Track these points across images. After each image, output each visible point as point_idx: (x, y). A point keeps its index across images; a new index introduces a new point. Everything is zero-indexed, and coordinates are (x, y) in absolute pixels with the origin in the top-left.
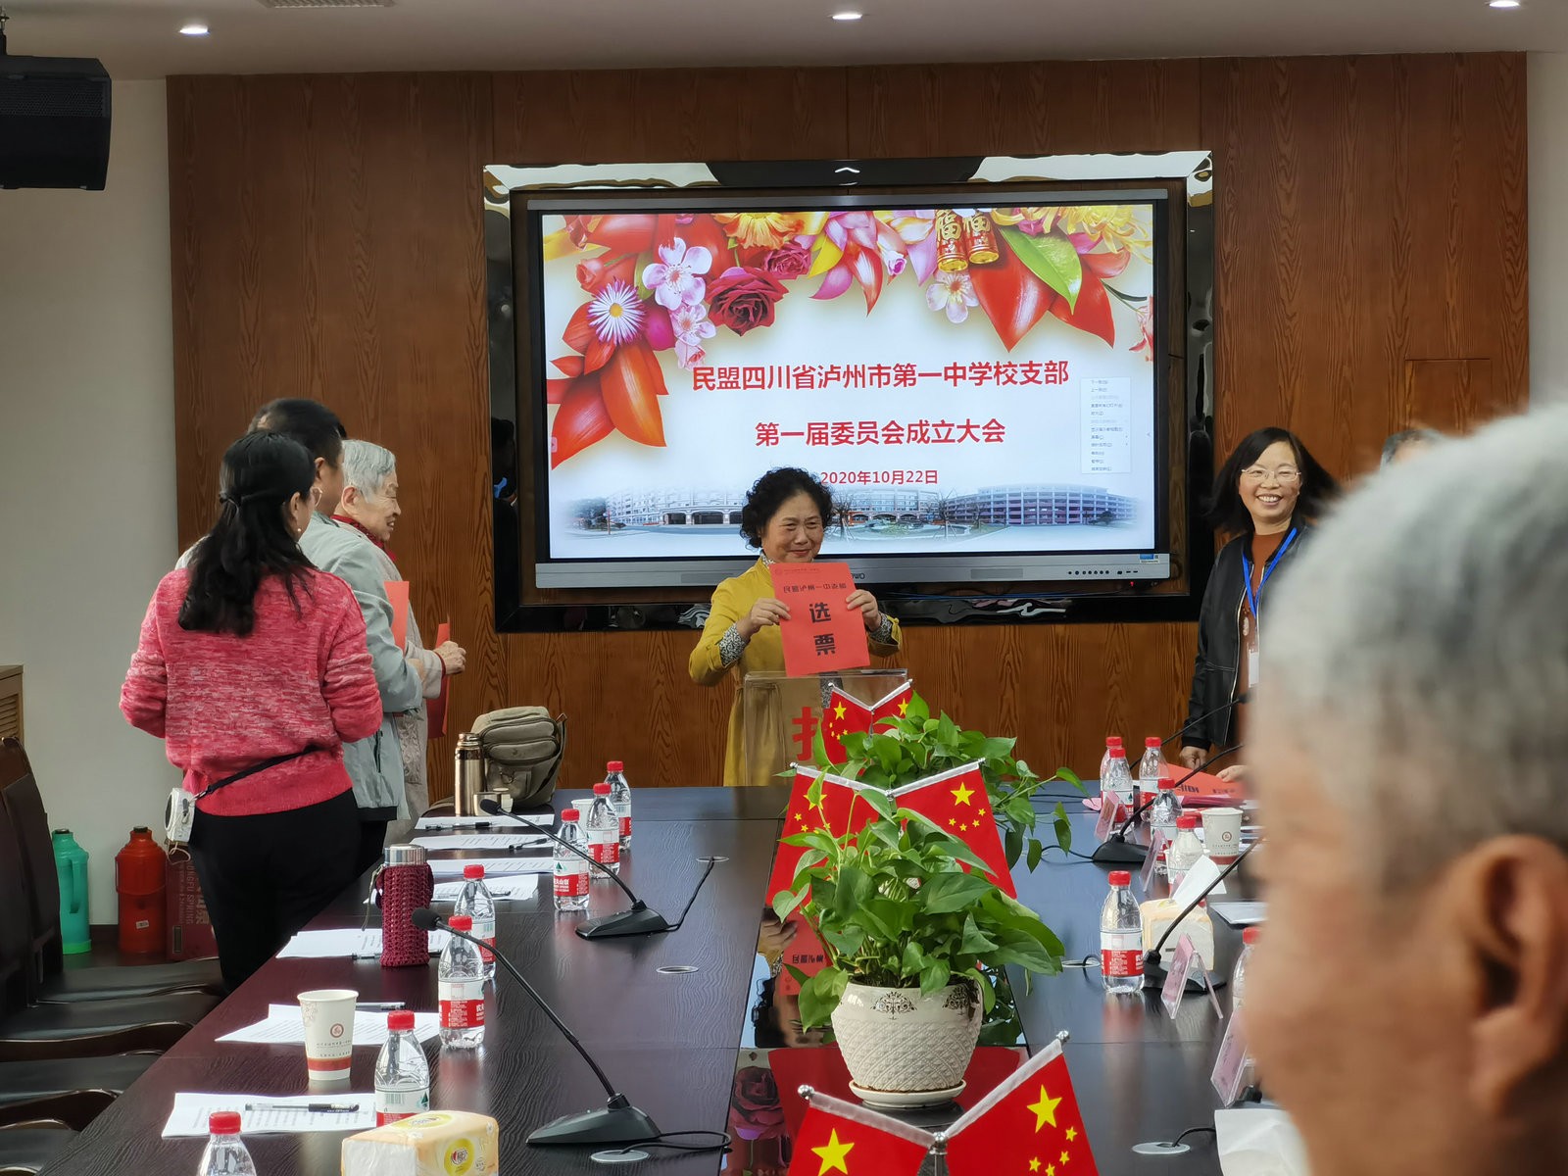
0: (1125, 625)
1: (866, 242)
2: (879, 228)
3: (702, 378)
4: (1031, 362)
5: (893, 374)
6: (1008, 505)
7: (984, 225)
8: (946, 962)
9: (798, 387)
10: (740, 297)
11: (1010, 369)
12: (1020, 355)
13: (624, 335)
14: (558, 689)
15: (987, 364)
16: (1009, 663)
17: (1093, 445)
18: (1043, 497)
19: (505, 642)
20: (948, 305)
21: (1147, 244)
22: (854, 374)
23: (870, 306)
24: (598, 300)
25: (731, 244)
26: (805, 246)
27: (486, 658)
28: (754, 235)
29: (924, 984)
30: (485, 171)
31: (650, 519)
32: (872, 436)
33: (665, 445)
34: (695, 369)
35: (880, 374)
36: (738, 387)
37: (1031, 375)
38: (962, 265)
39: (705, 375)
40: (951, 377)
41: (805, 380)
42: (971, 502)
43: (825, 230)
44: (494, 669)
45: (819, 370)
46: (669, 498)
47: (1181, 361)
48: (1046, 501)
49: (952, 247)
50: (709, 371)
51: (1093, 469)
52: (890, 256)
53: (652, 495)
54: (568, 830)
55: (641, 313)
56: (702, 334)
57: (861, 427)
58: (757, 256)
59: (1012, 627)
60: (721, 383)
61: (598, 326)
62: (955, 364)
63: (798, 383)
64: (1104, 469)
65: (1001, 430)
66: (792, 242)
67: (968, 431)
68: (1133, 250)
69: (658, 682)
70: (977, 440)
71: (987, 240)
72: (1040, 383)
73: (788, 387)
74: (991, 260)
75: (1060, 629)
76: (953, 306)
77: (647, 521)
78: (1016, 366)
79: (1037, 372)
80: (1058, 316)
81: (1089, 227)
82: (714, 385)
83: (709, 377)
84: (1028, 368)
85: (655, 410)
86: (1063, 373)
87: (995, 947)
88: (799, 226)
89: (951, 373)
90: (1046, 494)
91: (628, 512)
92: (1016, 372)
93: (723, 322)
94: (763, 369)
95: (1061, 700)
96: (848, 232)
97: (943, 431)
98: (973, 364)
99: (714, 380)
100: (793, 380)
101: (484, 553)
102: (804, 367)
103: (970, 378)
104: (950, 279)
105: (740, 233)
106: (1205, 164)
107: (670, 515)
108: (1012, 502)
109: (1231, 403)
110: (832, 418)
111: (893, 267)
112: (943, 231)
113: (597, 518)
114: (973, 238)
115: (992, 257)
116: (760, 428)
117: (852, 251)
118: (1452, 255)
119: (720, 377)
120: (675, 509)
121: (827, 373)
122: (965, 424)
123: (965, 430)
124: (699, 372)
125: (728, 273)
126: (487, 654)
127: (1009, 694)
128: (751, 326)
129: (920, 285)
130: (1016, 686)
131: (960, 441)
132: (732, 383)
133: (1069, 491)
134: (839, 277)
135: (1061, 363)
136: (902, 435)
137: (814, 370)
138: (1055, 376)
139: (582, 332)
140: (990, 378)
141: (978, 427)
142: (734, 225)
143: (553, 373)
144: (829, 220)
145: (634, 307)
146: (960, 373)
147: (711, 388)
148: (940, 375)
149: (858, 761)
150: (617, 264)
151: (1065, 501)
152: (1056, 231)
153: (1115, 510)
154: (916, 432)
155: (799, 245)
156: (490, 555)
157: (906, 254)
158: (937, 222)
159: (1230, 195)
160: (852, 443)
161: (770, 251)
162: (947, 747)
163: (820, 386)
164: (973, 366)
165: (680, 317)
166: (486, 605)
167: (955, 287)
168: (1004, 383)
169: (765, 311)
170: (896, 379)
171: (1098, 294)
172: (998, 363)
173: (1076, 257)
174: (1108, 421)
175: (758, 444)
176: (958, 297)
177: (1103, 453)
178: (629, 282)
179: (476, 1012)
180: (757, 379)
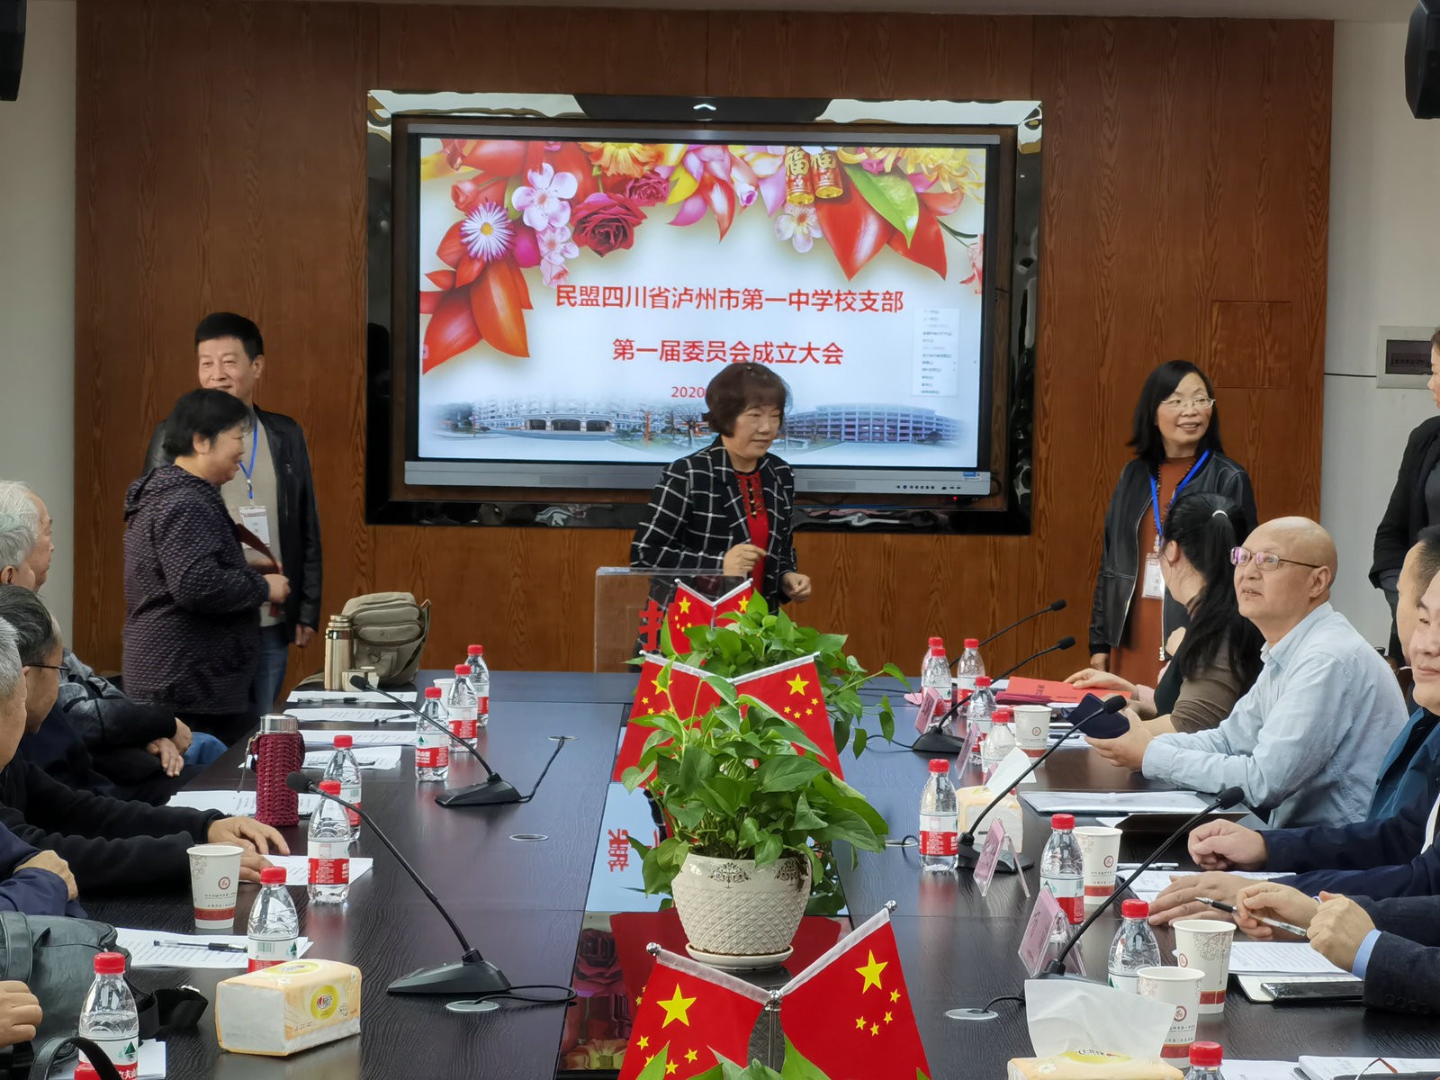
0: (947, 536)
1: (721, 174)
2: (733, 161)
3: (564, 295)
4: (869, 291)
5: (741, 298)
6: (844, 423)
7: (831, 163)
8: (779, 837)
9: (653, 307)
10: (602, 221)
11: (850, 297)
12: (860, 285)
13: (494, 253)
14: (423, 580)
15: (829, 291)
16: (839, 568)
17: (924, 370)
18: (877, 417)
19: (374, 532)
20: (794, 236)
21: (979, 185)
22: (705, 297)
23: (722, 236)
24: (470, 219)
25: (596, 172)
26: (664, 175)
27: (357, 547)
28: (617, 163)
29: (758, 856)
30: (369, 95)
31: (512, 424)
32: (720, 355)
33: (529, 356)
34: (559, 287)
35: (729, 297)
36: (597, 305)
37: (869, 303)
38: (808, 199)
39: (567, 292)
40: (795, 302)
41: (660, 301)
42: (808, 418)
43: (683, 162)
44: (363, 557)
45: (673, 292)
46: (530, 405)
47: (1007, 295)
48: (878, 420)
49: (800, 182)
50: (571, 289)
51: (923, 392)
52: (742, 188)
53: (515, 402)
54: (431, 705)
55: (510, 233)
56: (567, 255)
57: (710, 346)
58: (618, 184)
59: (844, 535)
60: (582, 300)
61: (469, 243)
62: (799, 290)
63: (653, 303)
64: (933, 392)
65: (839, 353)
66: (652, 171)
67: (809, 353)
68: (967, 190)
69: (515, 575)
70: (817, 361)
71: (832, 176)
72: (876, 310)
73: (645, 306)
74: (835, 195)
75: (887, 538)
76: (800, 238)
77: (510, 426)
78: (854, 294)
79: (875, 301)
80: (896, 250)
81: (927, 168)
82: (576, 303)
83: (571, 295)
84: (866, 297)
85: (520, 323)
86: (898, 303)
87: (825, 824)
88: (659, 157)
89: (795, 298)
90: (879, 414)
91: (493, 417)
92: (855, 300)
93: (586, 243)
94: (621, 289)
95: (885, 603)
96: (705, 164)
97: (786, 352)
98: (816, 291)
99: (575, 298)
100: (649, 300)
101: (357, 450)
102: (660, 288)
103: (813, 304)
104: (797, 211)
105: (604, 161)
106: (1035, 113)
107: (531, 421)
108: (848, 420)
109: (1051, 334)
110: (685, 336)
111: (745, 199)
112: (792, 166)
113: (464, 421)
114: (819, 174)
115: (836, 192)
116: (618, 343)
117: (708, 181)
118: (1260, 205)
119: (582, 295)
120: (536, 415)
121: (680, 295)
122: (807, 346)
123: (806, 352)
124: (562, 289)
125: (592, 198)
126: (357, 544)
127: (839, 595)
128: (611, 249)
129: (770, 216)
130: (846, 589)
131: (802, 361)
132: (592, 300)
133: (900, 412)
134: (694, 206)
135: (897, 293)
136: (748, 355)
137: (668, 291)
138: (891, 305)
139: (454, 249)
140: (831, 305)
141: (818, 349)
142: (599, 154)
143: (426, 285)
144: (688, 152)
145: (504, 226)
146: (803, 299)
147: (573, 305)
148: (784, 300)
149: (701, 652)
150: (490, 186)
151: (896, 421)
152: (897, 171)
153: (941, 430)
154: (761, 352)
155: (658, 174)
156: (363, 450)
157: (757, 187)
158: (787, 158)
159: (1057, 143)
160: (701, 360)
161: (631, 179)
162: (784, 641)
163: (674, 306)
164: (816, 293)
165: (546, 238)
166: (358, 499)
167: (802, 219)
168: (844, 310)
169: (625, 234)
170: (745, 302)
171: (933, 229)
172: (839, 291)
173: (914, 195)
174: (937, 348)
175: (615, 358)
176: (804, 228)
177: (931, 378)
178: (500, 203)
179: (341, 870)
180: (616, 298)
